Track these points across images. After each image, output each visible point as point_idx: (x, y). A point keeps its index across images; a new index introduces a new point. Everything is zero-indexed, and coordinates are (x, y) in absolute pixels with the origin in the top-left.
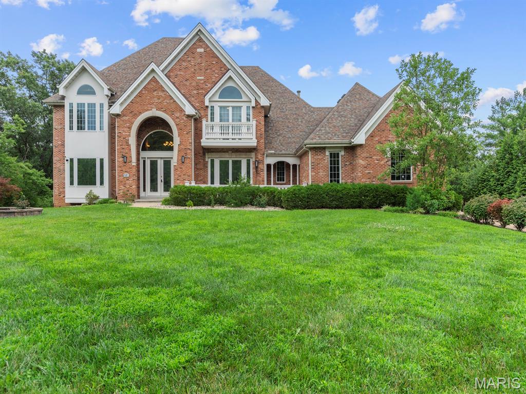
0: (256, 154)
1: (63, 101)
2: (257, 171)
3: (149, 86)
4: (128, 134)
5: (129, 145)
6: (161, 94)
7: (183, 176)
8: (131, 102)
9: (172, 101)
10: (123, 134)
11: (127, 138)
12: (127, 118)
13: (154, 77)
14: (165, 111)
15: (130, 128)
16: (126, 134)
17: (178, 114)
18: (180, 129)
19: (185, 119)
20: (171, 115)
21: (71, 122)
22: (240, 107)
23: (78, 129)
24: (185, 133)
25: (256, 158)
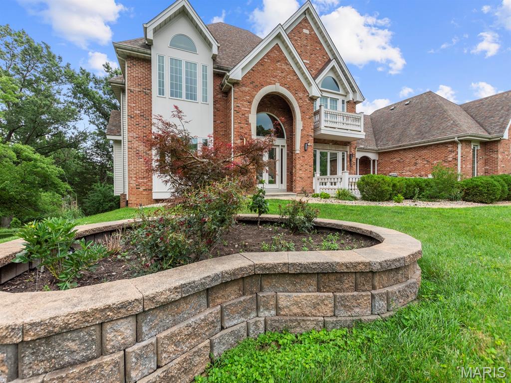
0: (350, 148)
1: (148, 51)
2: (350, 164)
3: (272, 55)
4: (248, 110)
5: (249, 124)
6: (284, 66)
7: (305, 166)
8: (252, 70)
9: (295, 78)
10: (243, 109)
11: (246, 115)
12: (247, 89)
13: (277, 44)
14: (288, 88)
15: (250, 102)
16: (246, 109)
17: (301, 95)
18: (303, 112)
19: (308, 101)
20: (295, 94)
21: (161, 84)
22: (336, 100)
23: (172, 95)
24: (307, 117)
25: (350, 151)
